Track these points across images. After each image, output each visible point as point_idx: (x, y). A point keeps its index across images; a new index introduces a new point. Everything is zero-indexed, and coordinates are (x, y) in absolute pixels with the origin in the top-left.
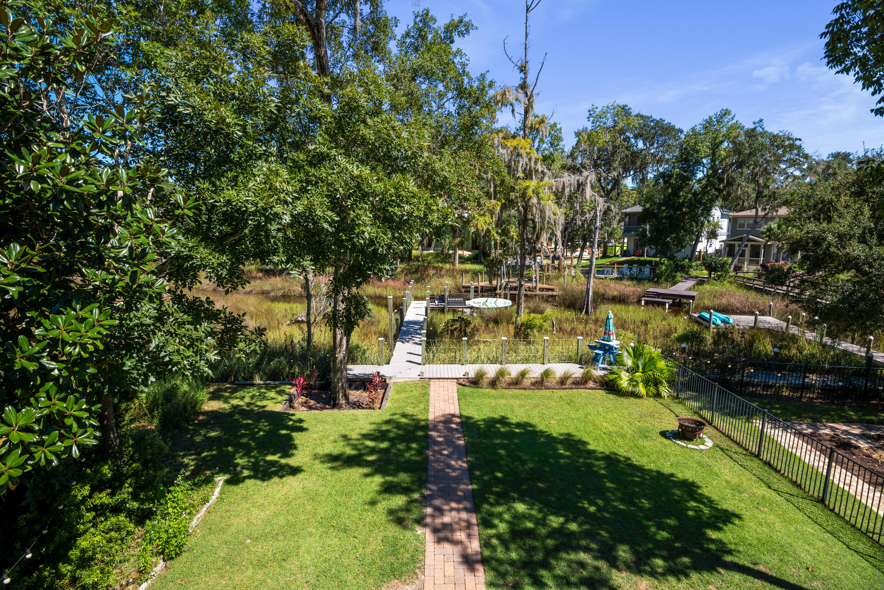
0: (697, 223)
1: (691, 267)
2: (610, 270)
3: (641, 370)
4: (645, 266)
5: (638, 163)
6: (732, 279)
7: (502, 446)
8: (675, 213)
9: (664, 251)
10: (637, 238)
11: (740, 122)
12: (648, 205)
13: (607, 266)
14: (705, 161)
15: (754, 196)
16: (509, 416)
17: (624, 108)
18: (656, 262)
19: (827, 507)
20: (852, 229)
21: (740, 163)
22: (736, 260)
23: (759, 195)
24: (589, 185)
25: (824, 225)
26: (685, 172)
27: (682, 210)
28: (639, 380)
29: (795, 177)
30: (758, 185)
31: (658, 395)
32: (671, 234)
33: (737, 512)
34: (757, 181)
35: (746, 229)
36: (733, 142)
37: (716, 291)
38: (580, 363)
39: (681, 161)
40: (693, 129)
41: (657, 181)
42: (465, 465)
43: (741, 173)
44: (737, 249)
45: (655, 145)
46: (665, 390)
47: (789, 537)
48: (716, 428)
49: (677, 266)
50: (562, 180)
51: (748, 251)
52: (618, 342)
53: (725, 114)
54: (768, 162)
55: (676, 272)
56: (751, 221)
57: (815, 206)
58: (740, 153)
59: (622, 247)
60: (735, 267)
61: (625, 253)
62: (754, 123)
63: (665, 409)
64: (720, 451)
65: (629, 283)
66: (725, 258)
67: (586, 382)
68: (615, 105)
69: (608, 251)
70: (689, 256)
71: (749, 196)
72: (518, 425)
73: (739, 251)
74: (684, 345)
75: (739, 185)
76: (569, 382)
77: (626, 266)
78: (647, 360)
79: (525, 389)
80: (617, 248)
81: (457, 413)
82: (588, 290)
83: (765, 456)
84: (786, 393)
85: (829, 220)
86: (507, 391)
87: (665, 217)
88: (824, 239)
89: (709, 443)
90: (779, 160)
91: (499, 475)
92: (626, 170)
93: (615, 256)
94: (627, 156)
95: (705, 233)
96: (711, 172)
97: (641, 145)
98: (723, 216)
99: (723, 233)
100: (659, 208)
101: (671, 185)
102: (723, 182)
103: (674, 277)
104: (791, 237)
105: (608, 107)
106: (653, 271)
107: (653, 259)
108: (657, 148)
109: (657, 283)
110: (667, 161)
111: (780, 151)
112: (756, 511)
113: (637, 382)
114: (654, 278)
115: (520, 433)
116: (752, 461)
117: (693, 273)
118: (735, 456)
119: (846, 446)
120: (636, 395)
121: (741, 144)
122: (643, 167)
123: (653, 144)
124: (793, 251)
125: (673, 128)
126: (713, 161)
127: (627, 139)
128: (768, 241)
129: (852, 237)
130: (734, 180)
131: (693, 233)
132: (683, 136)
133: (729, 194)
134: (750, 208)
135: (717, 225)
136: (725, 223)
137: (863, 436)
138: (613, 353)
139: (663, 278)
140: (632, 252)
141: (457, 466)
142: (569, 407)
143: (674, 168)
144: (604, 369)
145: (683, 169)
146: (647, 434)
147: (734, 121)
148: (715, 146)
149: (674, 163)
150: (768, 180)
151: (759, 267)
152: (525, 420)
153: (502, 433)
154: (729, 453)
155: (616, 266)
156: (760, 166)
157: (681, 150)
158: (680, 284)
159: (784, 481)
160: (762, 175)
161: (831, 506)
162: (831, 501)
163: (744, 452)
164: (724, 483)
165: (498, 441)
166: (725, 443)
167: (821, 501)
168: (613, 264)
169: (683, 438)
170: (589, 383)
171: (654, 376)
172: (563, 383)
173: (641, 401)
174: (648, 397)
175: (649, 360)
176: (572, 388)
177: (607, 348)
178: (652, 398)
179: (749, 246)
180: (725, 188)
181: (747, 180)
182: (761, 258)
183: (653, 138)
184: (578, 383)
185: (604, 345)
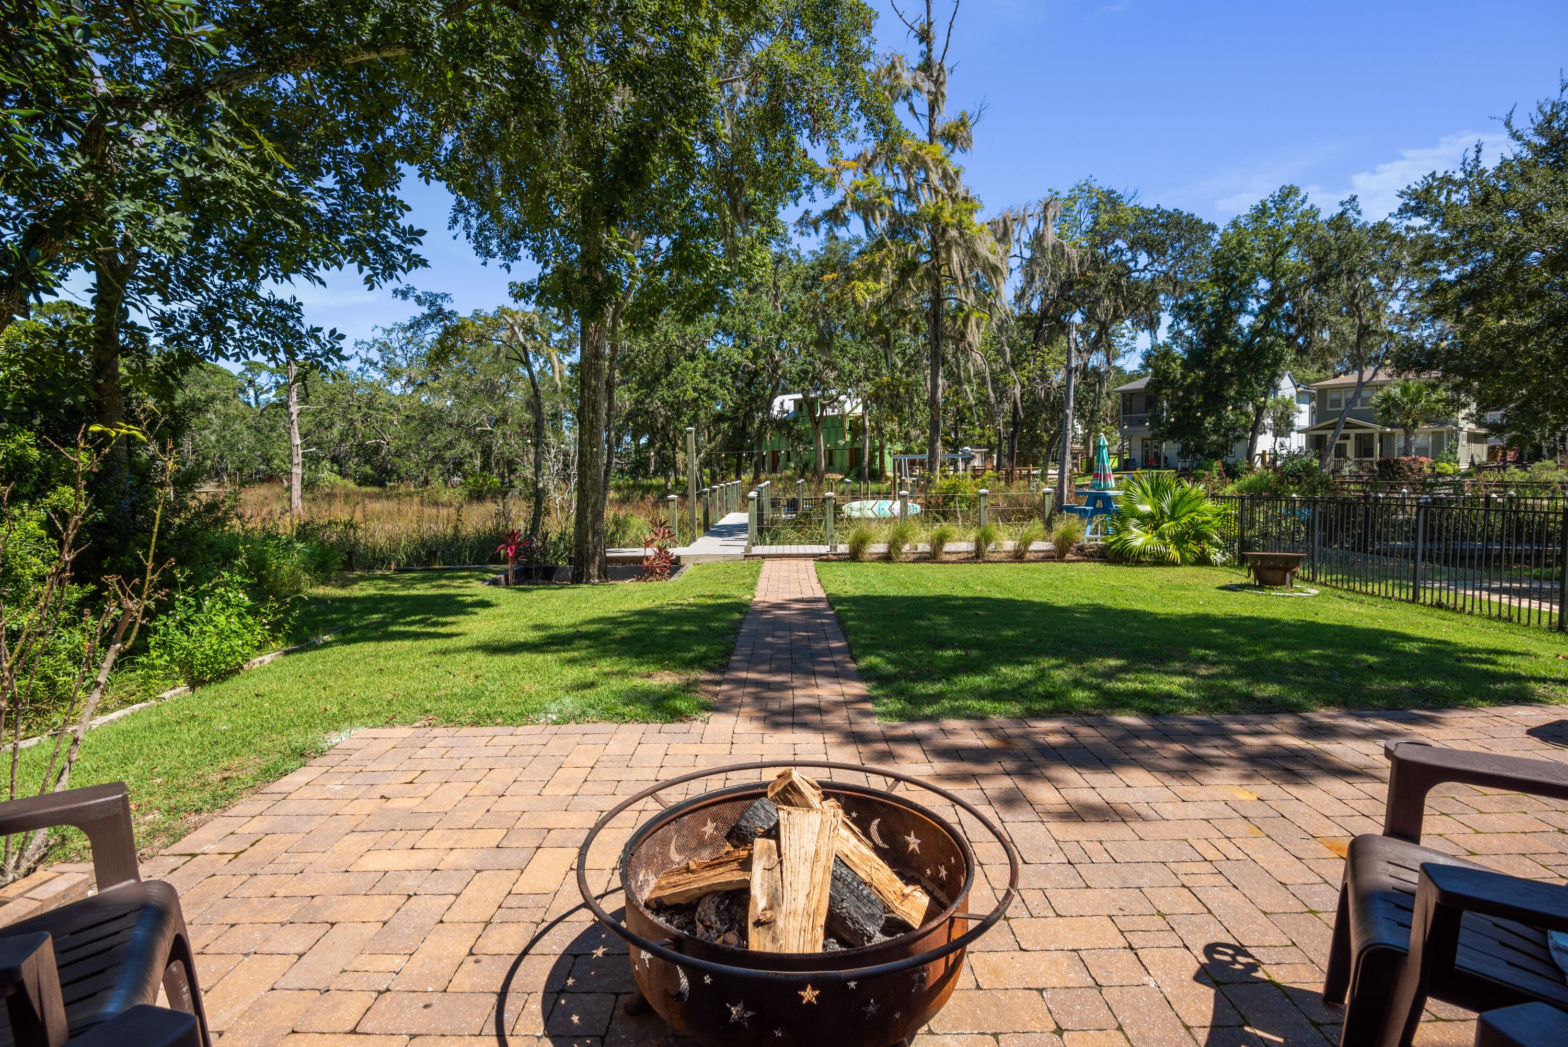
3: (1167, 518)
9: (1197, 448)
10: (1149, 434)
11: (1317, 206)
15: (1353, 338)
17: (1108, 195)
30: (1360, 316)
31: (1203, 559)
34: (1358, 307)
35: (1343, 407)
39: (1217, 281)
40: (1235, 224)
44: (1330, 442)
46: (1215, 552)
48: (1323, 584)
51: (1350, 444)
53: (1290, 194)
56: (1351, 394)
58: (1321, 261)
60: (1331, 471)
61: (1126, 465)
62: (1342, 205)
67: (1062, 553)
68: (1092, 185)
71: (1344, 340)
73: (1333, 445)
76: (1030, 555)
78: (1178, 496)
86: (911, 564)
89: (1313, 591)
95: (1269, 420)
99: (1303, 418)
121: (1322, 239)
125: (1198, 223)
127: (1117, 253)
128: (1386, 426)
132: (1216, 236)
135: (1288, 408)
138: (1111, 513)
147: (1306, 206)
148: (1276, 251)
160: (1364, 296)
169: (1260, 587)
170: (1069, 556)
171: (1193, 524)
172: (1018, 556)
173: (1171, 569)
174: (1184, 562)
175: (1182, 496)
176: (1036, 561)
177: (1100, 504)
178: (1192, 564)
179: (1353, 436)
180: (1300, 332)
181: (1339, 312)
182: (1377, 457)
183: (1163, 242)
184: (1048, 557)
185: (1093, 499)
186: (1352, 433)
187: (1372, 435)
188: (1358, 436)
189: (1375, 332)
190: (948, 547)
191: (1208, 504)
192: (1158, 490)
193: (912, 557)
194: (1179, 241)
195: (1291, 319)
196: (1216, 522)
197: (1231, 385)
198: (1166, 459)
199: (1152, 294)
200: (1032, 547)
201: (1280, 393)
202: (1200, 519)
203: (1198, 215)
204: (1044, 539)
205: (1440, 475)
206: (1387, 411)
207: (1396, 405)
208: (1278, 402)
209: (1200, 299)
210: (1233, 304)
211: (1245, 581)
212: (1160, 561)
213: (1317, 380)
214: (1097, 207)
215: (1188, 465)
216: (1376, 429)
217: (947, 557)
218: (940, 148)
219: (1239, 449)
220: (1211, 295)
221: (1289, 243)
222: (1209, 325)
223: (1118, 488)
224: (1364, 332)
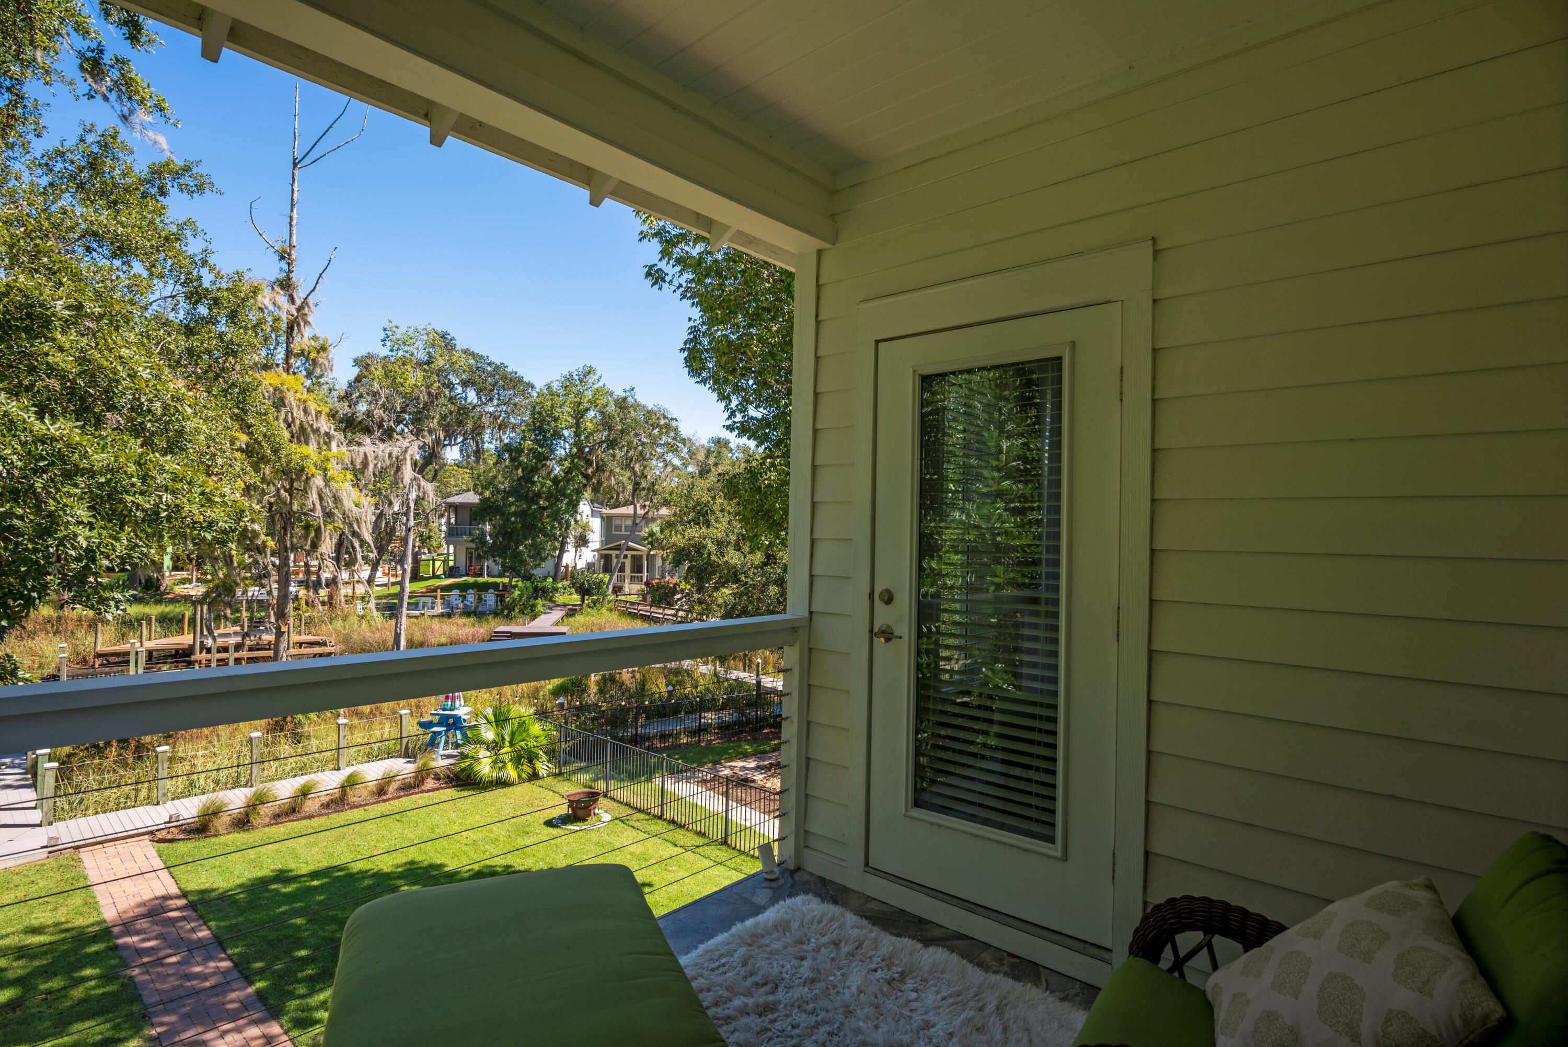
0: (560, 523)
1: (556, 590)
2: (428, 600)
3: (507, 744)
4: (486, 591)
5: (470, 425)
6: (611, 605)
7: (295, 913)
8: (529, 508)
9: (515, 567)
10: (473, 545)
11: (608, 386)
12: (487, 493)
13: (423, 595)
14: (566, 433)
15: (630, 487)
16: (292, 866)
17: (443, 336)
18: (504, 584)
19: (729, 846)
20: (727, 535)
21: (611, 442)
22: (615, 577)
23: (637, 487)
24: (409, 462)
25: (704, 530)
26: (542, 446)
27: (538, 504)
28: (506, 758)
29: (675, 468)
30: (635, 473)
31: (534, 776)
32: (526, 539)
33: (647, 881)
34: (633, 468)
35: (623, 533)
36: (602, 413)
37: (593, 624)
38: (406, 755)
39: (534, 430)
40: (549, 387)
41: (499, 456)
42: (226, 964)
43: (614, 456)
44: (615, 561)
45: (495, 402)
46: (542, 767)
47: (698, 885)
48: (612, 799)
49: (536, 589)
50: (362, 449)
51: (628, 562)
52: (468, 709)
53: (589, 372)
54: (643, 444)
55: (536, 599)
56: (629, 522)
57: (695, 507)
58: (610, 428)
59: (446, 561)
60: (614, 587)
61: (451, 572)
62: (625, 391)
63: (547, 792)
64: (620, 823)
65: (464, 620)
66: (601, 576)
67: (422, 781)
68: (429, 328)
69: (422, 569)
70: (552, 574)
71: (624, 488)
72: (314, 875)
73: (617, 563)
74: (561, 700)
75: (611, 471)
76: (392, 788)
77: (456, 592)
78: (516, 726)
79: (311, 817)
80: (438, 564)
81: (174, 890)
82: (397, 637)
83: (668, 815)
84: (684, 740)
85: (708, 524)
86: (274, 829)
87: (515, 514)
88: (705, 547)
89: (607, 817)
90: (654, 443)
91: (303, 953)
92: (450, 435)
93: (435, 576)
94: (451, 413)
95: (571, 540)
96: (575, 450)
97: (472, 396)
98: (593, 513)
99: (595, 539)
100: (505, 499)
101: (520, 464)
102: (591, 465)
103: (534, 606)
104: (675, 545)
105: (417, 331)
106: (500, 598)
107: (498, 580)
108: (498, 405)
109: (509, 618)
110: (514, 428)
111: (656, 432)
112: (664, 873)
113: (503, 762)
114: (502, 611)
115: (322, 886)
116: (655, 824)
117: (560, 599)
118: (637, 824)
119: (745, 782)
120: (502, 783)
121: (610, 416)
122: (477, 431)
123: (491, 400)
124: (677, 563)
125: (520, 380)
126: (577, 434)
127: (450, 386)
128: (650, 550)
129: (729, 543)
130: (605, 465)
131: (555, 539)
132: (535, 394)
133: (600, 483)
134: (626, 504)
135: (586, 527)
136: (596, 524)
137: (758, 768)
138: (460, 728)
139: (517, 610)
140: (463, 568)
141: (208, 971)
142: (400, 824)
143: (524, 439)
144: (448, 757)
145: (536, 441)
146: (527, 829)
147: (601, 384)
148: (579, 415)
149: (524, 431)
150: (645, 467)
151: (643, 586)
152: (324, 864)
153: (285, 895)
154: (631, 823)
155: (439, 593)
156: (635, 448)
157: (533, 413)
158: (543, 616)
159: (688, 834)
160: (637, 461)
161: (733, 845)
162: (732, 840)
163: (647, 817)
164: (629, 856)
165: (284, 908)
166: (624, 811)
167: (724, 842)
168: (435, 590)
169: (575, 821)
170: (427, 782)
172: (381, 792)
174: (522, 781)
175: (519, 726)
177: (451, 721)
178: (527, 781)
179: (629, 556)
182: (644, 574)
184: (407, 787)
186: (629, 553)
187: (641, 556)
188: (632, 556)
192: (500, 720)
193: (271, 813)
196: (543, 742)
201: (580, 513)
203: (518, 373)
208: (579, 522)
212: (504, 784)
216: (644, 552)
217: (309, 805)
219: (550, 561)
221: (589, 409)
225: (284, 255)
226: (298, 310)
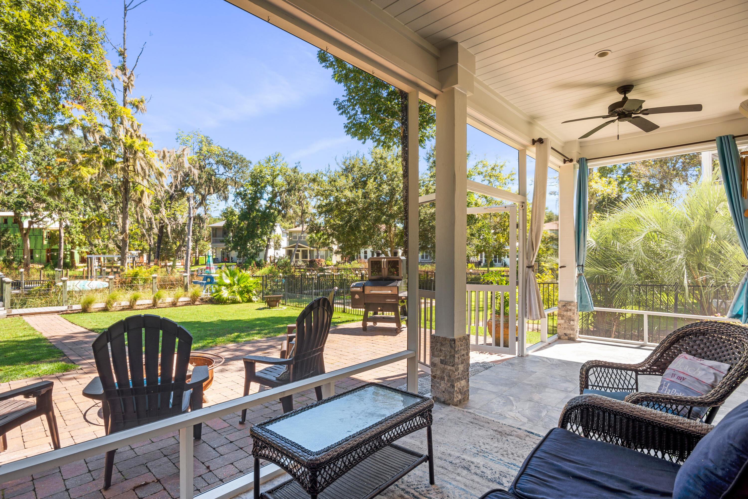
3: (236, 285)
5: (221, 184)
11: (288, 162)
21: (290, 190)
28: (236, 290)
30: (302, 206)
31: (249, 300)
32: (249, 239)
34: (301, 203)
36: (285, 176)
39: (252, 185)
40: (259, 163)
44: (293, 253)
46: (254, 297)
51: (300, 254)
52: (217, 275)
53: (278, 155)
56: (300, 235)
62: (296, 163)
67: (194, 302)
70: (264, 258)
78: (240, 276)
79: (138, 310)
89: (285, 308)
95: (272, 246)
98: (283, 232)
113: (234, 292)
121: (289, 176)
125: (244, 159)
128: (311, 248)
130: (287, 202)
132: (252, 166)
135: (279, 238)
136: (284, 236)
138: (213, 284)
140: (220, 259)
147: (284, 161)
148: (274, 177)
157: (252, 176)
160: (303, 199)
169: (269, 308)
170: (197, 303)
171: (245, 287)
172: (174, 304)
173: (238, 305)
174: (243, 301)
175: (242, 276)
176: (183, 306)
177: (209, 280)
178: (246, 302)
179: (301, 251)
180: (283, 209)
181: (295, 204)
182: (309, 259)
183: (231, 164)
184: (187, 304)
185: (206, 278)
186: (301, 249)
187: (307, 250)
188: (303, 251)
189: (307, 213)
190: (138, 302)
191: (251, 279)
192: (233, 274)
193: (119, 308)
194: (237, 164)
195: (279, 203)
196: (254, 286)
197: (258, 228)
198: (232, 258)
199: (225, 186)
200: (180, 300)
201: (276, 233)
202: (249, 285)
203: (245, 156)
204: (185, 296)
205: (327, 266)
206: (311, 242)
207: (314, 240)
208: (275, 236)
209: (245, 191)
210: (258, 195)
211: (264, 306)
212: (234, 302)
213: (290, 228)
214: (201, 142)
215: (241, 261)
216: (308, 248)
217: (138, 307)
218: (129, 110)
219: (262, 254)
220: (250, 190)
221: (278, 174)
222: (249, 202)
223: (216, 273)
224: (304, 212)
225: (122, 54)
226: (129, 78)
